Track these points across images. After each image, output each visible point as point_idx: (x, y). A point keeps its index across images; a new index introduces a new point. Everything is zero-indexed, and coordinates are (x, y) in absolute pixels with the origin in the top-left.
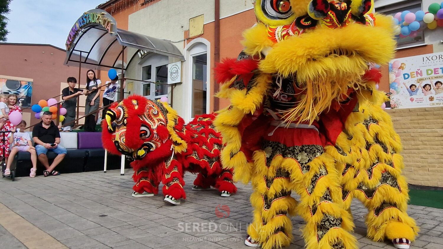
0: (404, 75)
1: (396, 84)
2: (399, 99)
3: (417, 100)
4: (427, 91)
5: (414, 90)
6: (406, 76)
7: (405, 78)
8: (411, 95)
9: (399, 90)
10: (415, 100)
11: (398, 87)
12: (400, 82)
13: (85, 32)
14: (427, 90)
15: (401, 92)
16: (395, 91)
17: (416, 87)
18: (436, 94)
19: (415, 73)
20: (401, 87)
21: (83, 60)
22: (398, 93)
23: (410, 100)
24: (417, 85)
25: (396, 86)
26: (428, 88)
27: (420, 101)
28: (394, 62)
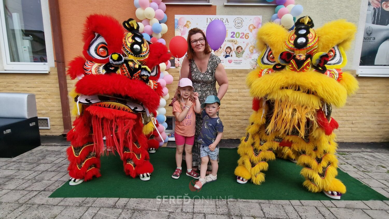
28: (180, 19)
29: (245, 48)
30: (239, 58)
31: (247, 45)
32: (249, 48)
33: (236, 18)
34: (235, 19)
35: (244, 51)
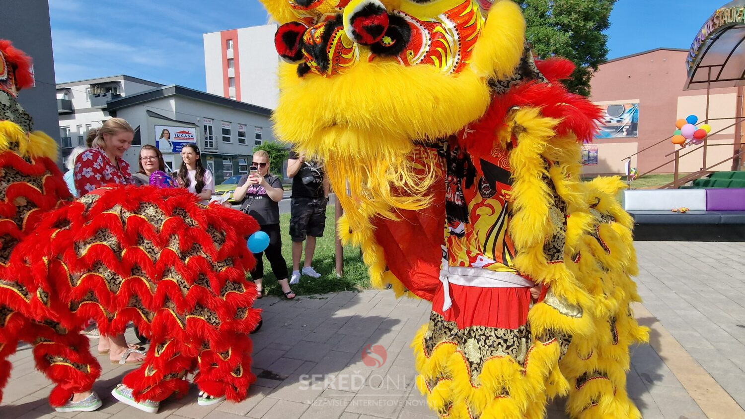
13: (717, 38)
21: (713, 77)
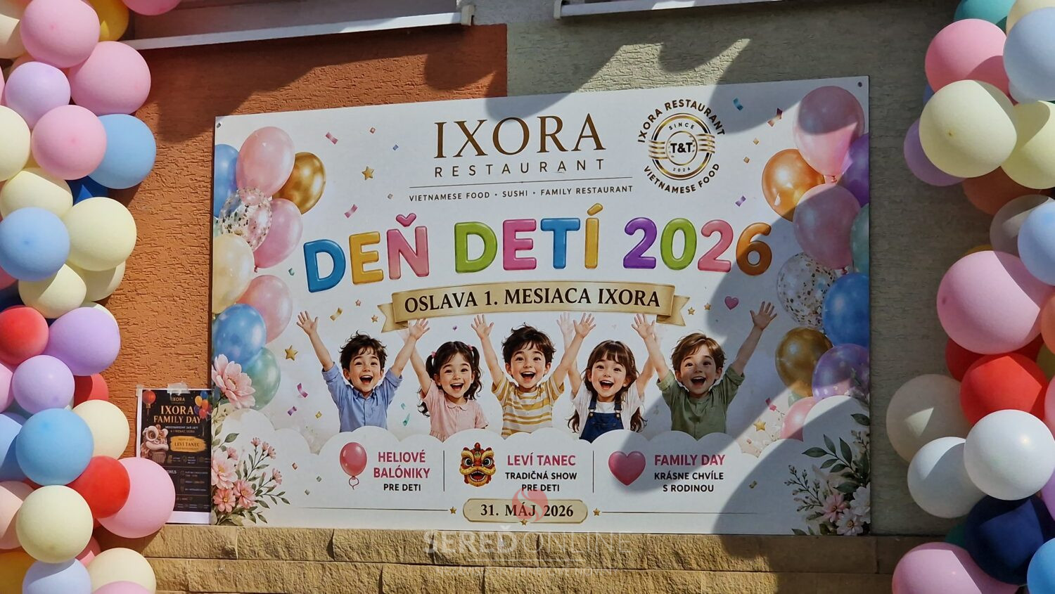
0: (311, 251)
1: (253, 321)
2: (271, 444)
3: (387, 465)
4: (454, 400)
5: (368, 387)
6: (325, 264)
7: (316, 285)
8: (349, 423)
9: (271, 376)
10: (372, 462)
11: (265, 351)
12: (284, 307)
14: (448, 389)
15: (285, 394)
16: (248, 380)
17: (382, 356)
18: (506, 433)
19: (382, 248)
20: (289, 355)
22: (266, 402)
23: (343, 460)
24: (392, 342)
25: (257, 335)
26: (459, 374)
27: (407, 473)
28: (251, 142)
29: (746, 352)
30: (697, 436)
31: (760, 325)
32: (781, 352)
33: (663, 109)
34: (652, 118)
35: (734, 380)
